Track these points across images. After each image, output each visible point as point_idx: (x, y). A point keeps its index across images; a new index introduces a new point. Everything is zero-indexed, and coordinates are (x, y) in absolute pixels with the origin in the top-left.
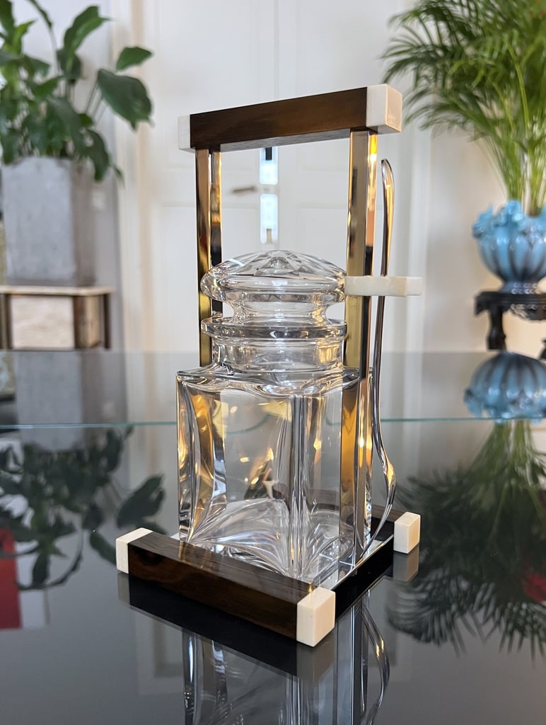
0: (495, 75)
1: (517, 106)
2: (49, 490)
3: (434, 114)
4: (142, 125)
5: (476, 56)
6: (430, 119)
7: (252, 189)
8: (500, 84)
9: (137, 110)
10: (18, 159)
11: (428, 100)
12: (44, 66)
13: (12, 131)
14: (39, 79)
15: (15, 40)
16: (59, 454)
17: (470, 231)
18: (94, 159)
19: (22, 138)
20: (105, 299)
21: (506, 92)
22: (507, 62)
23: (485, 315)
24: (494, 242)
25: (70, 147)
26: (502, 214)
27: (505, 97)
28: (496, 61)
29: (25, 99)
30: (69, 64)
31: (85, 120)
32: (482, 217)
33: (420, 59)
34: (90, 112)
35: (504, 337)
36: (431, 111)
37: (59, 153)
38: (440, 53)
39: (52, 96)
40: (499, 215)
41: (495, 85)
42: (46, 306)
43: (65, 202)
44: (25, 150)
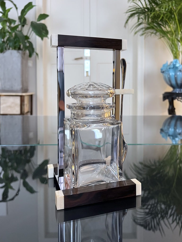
0: (167, 16)
1: (175, 26)
2: (10, 164)
3: (145, 30)
4: (45, 38)
5: (160, 10)
6: (144, 32)
7: (81, 58)
8: (168, 19)
9: (43, 34)
10: (5, 51)
11: (142, 26)
12: (14, 21)
13: (4, 42)
14: (13, 25)
15: (6, 14)
16: (14, 151)
17: (160, 71)
18: (29, 50)
19: (6, 44)
20: (31, 96)
21: (171, 22)
22: (171, 12)
23: (167, 101)
24: (169, 74)
25: (22, 46)
26: (172, 64)
27: (171, 24)
28: (167, 12)
29: (8, 32)
30: (22, 20)
31: (27, 38)
32: (164, 65)
33: (139, 12)
34: (28, 35)
35: (175, 109)
36: (144, 29)
37: (18, 49)
38: (146, 10)
39: (17, 30)
40: (170, 65)
41: (167, 20)
42: (11, 99)
43: (19, 64)
44: (7, 48)
